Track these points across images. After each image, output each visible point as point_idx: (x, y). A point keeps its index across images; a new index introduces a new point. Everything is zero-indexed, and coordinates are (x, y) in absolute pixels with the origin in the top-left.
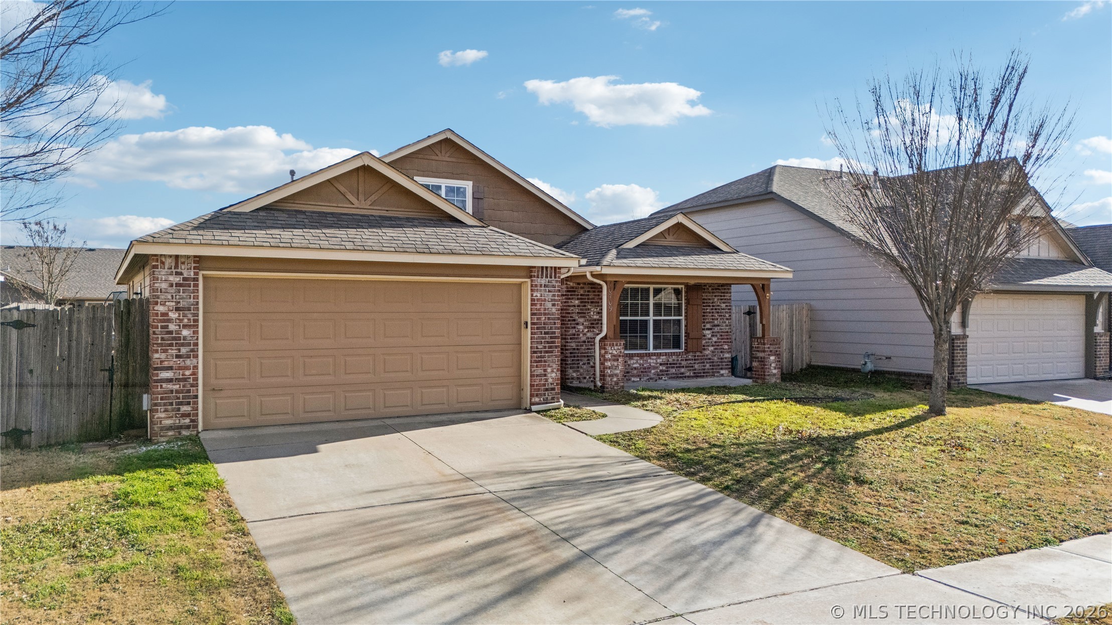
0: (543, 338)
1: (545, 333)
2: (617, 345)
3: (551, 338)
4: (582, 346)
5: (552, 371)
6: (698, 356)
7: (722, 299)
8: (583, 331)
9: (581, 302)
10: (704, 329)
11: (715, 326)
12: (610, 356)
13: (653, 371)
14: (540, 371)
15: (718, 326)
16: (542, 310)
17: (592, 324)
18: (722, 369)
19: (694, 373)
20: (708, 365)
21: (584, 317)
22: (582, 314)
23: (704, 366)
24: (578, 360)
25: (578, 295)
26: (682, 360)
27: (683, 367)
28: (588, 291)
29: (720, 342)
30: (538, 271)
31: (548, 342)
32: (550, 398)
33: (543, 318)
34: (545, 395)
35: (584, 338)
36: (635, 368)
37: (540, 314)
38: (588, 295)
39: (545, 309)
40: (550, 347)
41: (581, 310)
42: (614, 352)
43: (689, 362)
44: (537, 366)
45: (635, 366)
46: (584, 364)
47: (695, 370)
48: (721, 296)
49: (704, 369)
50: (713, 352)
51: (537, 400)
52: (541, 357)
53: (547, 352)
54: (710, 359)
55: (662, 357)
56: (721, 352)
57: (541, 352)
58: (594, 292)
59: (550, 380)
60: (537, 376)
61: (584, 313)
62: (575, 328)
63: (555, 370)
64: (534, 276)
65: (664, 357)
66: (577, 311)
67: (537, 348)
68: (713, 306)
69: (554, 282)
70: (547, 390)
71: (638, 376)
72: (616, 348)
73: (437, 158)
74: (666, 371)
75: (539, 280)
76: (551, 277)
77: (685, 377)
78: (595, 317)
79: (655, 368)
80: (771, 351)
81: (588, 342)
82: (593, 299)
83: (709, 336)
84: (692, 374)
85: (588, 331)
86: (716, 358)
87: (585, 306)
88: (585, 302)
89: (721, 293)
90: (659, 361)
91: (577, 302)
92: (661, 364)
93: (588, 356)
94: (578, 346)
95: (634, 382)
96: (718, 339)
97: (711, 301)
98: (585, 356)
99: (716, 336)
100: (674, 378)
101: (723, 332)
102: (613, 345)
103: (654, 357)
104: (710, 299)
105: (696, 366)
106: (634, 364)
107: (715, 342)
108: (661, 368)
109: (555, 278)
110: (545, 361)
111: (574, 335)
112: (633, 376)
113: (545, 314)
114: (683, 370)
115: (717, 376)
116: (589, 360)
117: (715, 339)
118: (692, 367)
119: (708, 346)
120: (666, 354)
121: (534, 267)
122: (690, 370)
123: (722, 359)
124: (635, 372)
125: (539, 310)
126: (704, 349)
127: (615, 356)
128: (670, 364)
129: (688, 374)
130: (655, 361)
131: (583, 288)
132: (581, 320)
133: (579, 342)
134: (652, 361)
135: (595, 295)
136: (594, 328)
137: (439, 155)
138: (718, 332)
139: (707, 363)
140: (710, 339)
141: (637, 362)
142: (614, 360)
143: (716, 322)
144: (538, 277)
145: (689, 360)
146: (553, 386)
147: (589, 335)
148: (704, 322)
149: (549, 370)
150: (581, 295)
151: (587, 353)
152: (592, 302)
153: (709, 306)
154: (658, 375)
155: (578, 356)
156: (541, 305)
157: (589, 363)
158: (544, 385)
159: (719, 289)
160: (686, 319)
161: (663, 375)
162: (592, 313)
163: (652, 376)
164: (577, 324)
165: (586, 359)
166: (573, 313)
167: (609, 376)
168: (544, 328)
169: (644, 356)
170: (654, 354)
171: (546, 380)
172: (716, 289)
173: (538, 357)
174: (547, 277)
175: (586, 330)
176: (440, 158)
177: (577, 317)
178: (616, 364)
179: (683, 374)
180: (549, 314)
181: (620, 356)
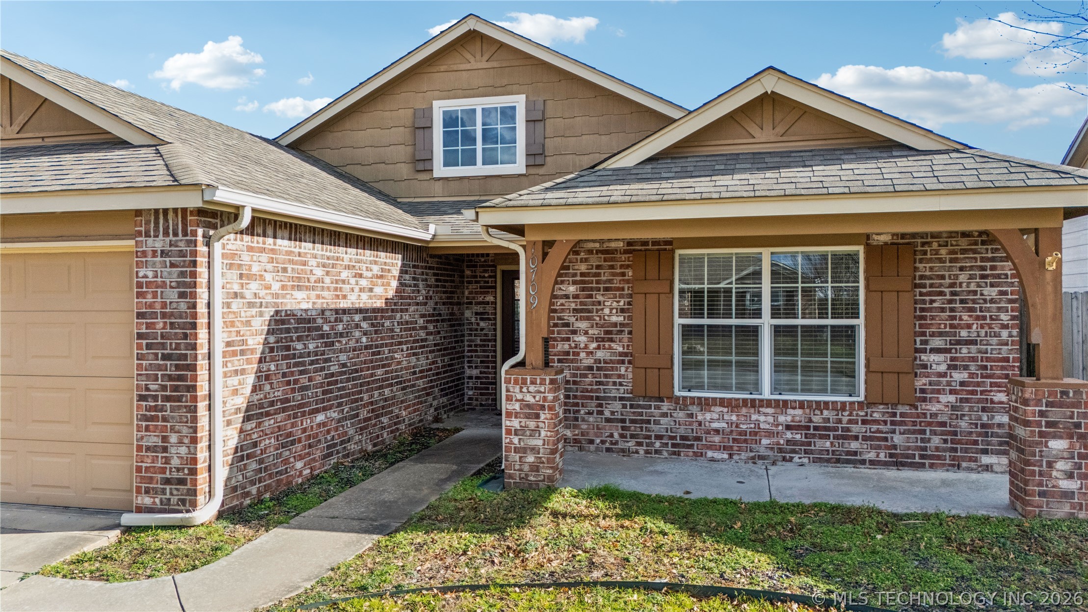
0: (159, 368)
1: (165, 357)
2: (532, 383)
3: (177, 367)
4: (585, 376)
5: (181, 442)
6: (902, 415)
7: (983, 277)
8: (586, 347)
9: (583, 290)
10: (924, 351)
11: (958, 342)
12: (517, 406)
13: (765, 441)
14: (153, 440)
15: (974, 342)
16: (158, 306)
17: (607, 332)
18: (985, 452)
19: (891, 455)
20: (936, 441)
21: (588, 319)
22: (582, 312)
23: (922, 440)
24: (577, 405)
25: (575, 275)
26: (850, 422)
27: (856, 438)
28: (598, 267)
29: (978, 384)
30: (148, 223)
31: (171, 378)
32: (174, 500)
33: (160, 323)
34: (163, 492)
35: (589, 362)
36: (717, 431)
37: (154, 315)
38: (599, 275)
39: (164, 305)
40: (175, 389)
41: (582, 303)
42: (529, 398)
43: (875, 427)
44: (147, 429)
45: (715, 425)
46: (590, 413)
47: (895, 447)
48: (983, 268)
49: (925, 449)
50: (954, 408)
51: (147, 501)
52: (155, 408)
53: (167, 399)
54: (943, 424)
55: (790, 411)
56: (984, 410)
57: (155, 398)
58: (612, 267)
59: (175, 462)
60: (148, 449)
61: (589, 311)
62: (568, 339)
63: (186, 441)
64: (139, 234)
65: (799, 412)
66: (573, 306)
67: (147, 389)
68: (953, 294)
69: (182, 244)
70: (168, 481)
71: (725, 448)
72: (532, 388)
73: (467, 66)
74: (803, 444)
75: (150, 241)
76: (175, 234)
77: (863, 462)
78: (614, 319)
79: (769, 434)
80: (1049, 424)
81: (599, 369)
82: (610, 281)
83: (943, 368)
84: (882, 456)
85: (598, 348)
86: (964, 424)
87: (591, 296)
88: (592, 289)
89: (983, 259)
90: (782, 419)
91: (572, 289)
92: (788, 427)
93: (598, 398)
94: (575, 375)
95: (713, 460)
96: (971, 375)
97: (948, 281)
98: (591, 398)
99: (966, 368)
100: (828, 461)
101: (988, 359)
102: (524, 382)
103: (770, 411)
104: (943, 277)
105: (898, 439)
106: (712, 421)
107: (962, 384)
108: (789, 435)
109: (185, 234)
110: (165, 419)
111: (568, 353)
112: (710, 447)
113: (164, 315)
114: (854, 445)
115: (969, 470)
116: (600, 405)
117: (959, 376)
118: (886, 439)
119: (938, 392)
120: (802, 405)
121: (138, 213)
122: (879, 447)
123: (983, 426)
124: (717, 439)
125: (151, 306)
126: (924, 400)
127: (529, 406)
128: (816, 428)
129: (872, 455)
130: (770, 419)
131: (586, 260)
132: (583, 325)
133: (578, 369)
134: (764, 419)
135: (614, 275)
136: (611, 340)
137: (472, 60)
138: (974, 359)
139: (934, 433)
140: (944, 375)
141: (721, 418)
142: (528, 416)
143: (964, 333)
144: (147, 235)
145: (876, 422)
146: (181, 475)
147: (600, 354)
148: (923, 334)
149: (174, 439)
150: (582, 274)
151: (597, 391)
152: (606, 289)
153: (941, 293)
154: (781, 450)
155: (575, 397)
156: (155, 295)
157: (601, 413)
158: (163, 470)
159: (975, 252)
160: (866, 326)
161: (794, 451)
162: (607, 311)
163: (763, 452)
164: (574, 332)
165: (595, 402)
166: (563, 311)
167: (517, 450)
168: (163, 346)
169: (737, 406)
170: (769, 403)
171: (167, 461)
172: (964, 251)
173: (149, 409)
174: (166, 234)
175: (594, 345)
176: (474, 65)
177: (573, 320)
178: (532, 424)
179: (855, 453)
180: (172, 315)
181: (543, 408)
